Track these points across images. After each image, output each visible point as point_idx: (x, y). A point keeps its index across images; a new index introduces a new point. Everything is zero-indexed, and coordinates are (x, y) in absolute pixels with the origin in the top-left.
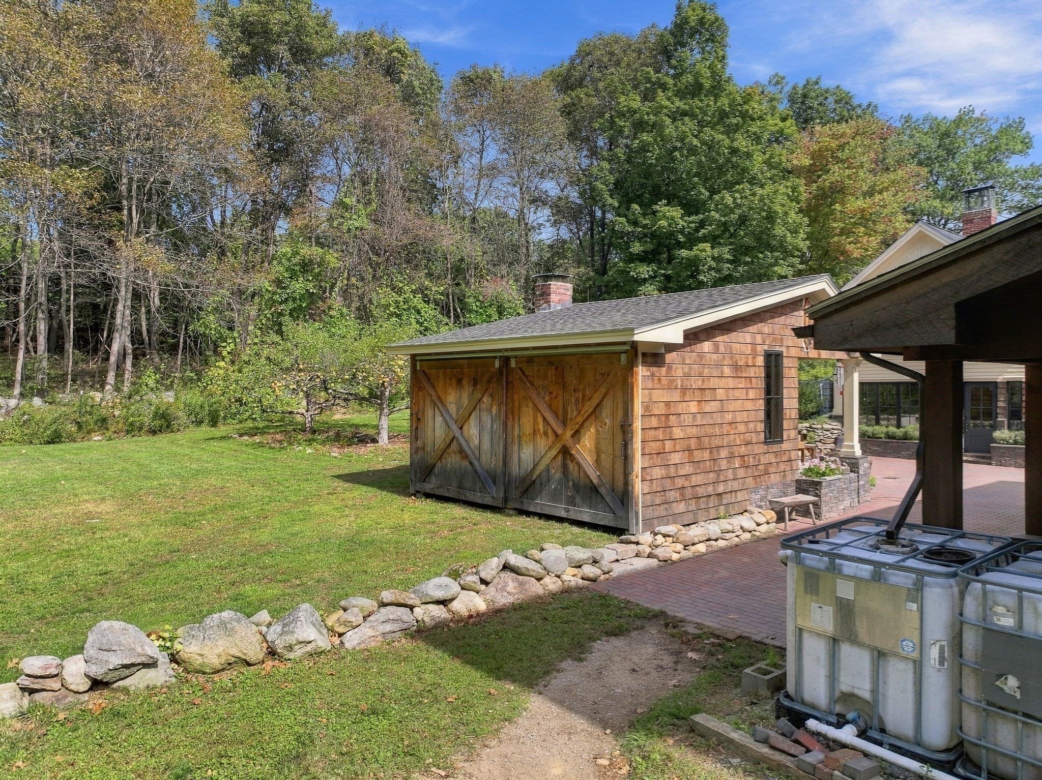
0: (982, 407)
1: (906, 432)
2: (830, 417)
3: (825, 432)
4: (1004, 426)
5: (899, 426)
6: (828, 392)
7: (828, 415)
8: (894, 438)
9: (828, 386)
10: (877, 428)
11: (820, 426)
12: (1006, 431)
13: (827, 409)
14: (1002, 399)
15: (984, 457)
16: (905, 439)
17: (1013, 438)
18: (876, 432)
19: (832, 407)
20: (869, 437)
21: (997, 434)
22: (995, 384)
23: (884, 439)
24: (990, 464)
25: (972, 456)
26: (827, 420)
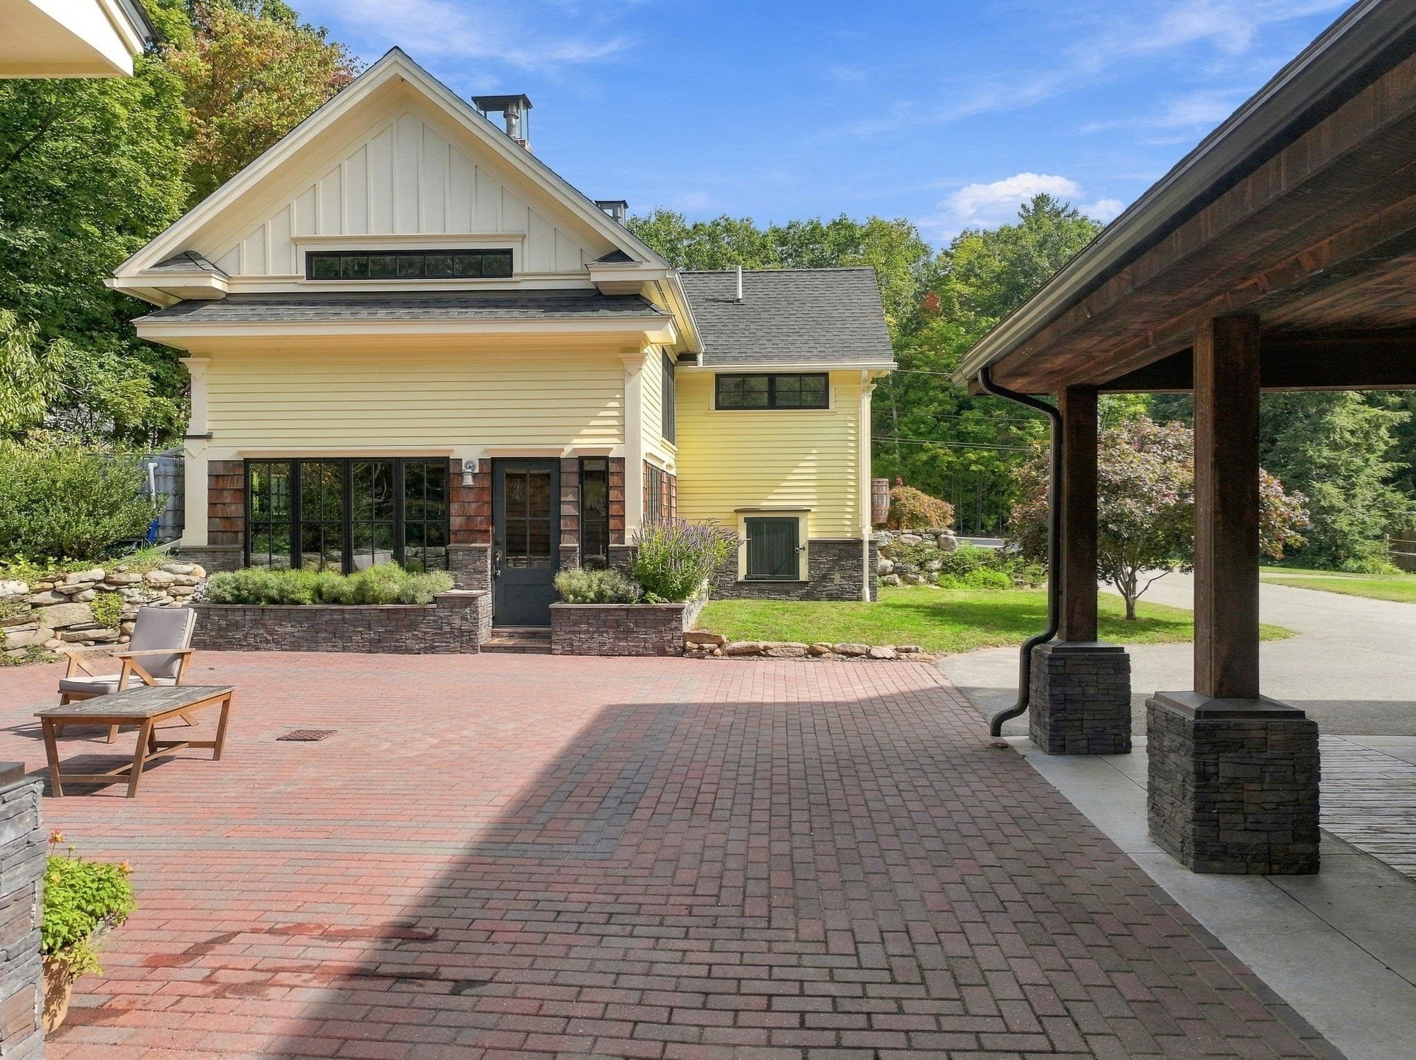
0: (528, 518)
1: (364, 583)
2: (173, 552)
3: (154, 593)
4: (573, 561)
5: (348, 569)
6: (170, 486)
7: (167, 547)
8: (336, 601)
9: (171, 470)
10: (292, 574)
11: (136, 577)
12: (579, 572)
13: (170, 532)
14: (570, 498)
15: (533, 635)
16: (362, 602)
17: (595, 587)
18: (289, 588)
19: (180, 526)
20: (272, 601)
21: (562, 580)
22: (555, 462)
23: (309, 605)
24: (549, 651)
25: (511, 636)
26: (161, 560)
